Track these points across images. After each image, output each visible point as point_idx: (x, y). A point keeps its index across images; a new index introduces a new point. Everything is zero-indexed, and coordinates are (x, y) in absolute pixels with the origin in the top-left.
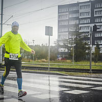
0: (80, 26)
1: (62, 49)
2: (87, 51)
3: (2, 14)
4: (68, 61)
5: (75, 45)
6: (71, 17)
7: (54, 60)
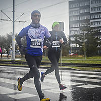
0: (91, 21)
1: (73, 44)
2: (98, 46)
3: (13, 12)
4: (80, 56)
5: (87, 40)
6: (82, 12)
7: (66, 55)
